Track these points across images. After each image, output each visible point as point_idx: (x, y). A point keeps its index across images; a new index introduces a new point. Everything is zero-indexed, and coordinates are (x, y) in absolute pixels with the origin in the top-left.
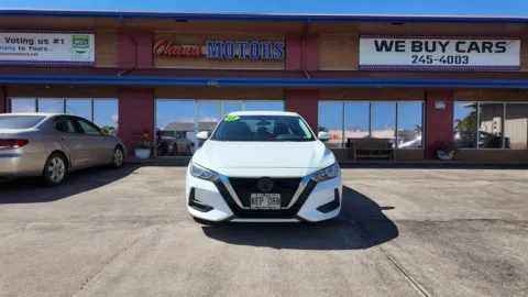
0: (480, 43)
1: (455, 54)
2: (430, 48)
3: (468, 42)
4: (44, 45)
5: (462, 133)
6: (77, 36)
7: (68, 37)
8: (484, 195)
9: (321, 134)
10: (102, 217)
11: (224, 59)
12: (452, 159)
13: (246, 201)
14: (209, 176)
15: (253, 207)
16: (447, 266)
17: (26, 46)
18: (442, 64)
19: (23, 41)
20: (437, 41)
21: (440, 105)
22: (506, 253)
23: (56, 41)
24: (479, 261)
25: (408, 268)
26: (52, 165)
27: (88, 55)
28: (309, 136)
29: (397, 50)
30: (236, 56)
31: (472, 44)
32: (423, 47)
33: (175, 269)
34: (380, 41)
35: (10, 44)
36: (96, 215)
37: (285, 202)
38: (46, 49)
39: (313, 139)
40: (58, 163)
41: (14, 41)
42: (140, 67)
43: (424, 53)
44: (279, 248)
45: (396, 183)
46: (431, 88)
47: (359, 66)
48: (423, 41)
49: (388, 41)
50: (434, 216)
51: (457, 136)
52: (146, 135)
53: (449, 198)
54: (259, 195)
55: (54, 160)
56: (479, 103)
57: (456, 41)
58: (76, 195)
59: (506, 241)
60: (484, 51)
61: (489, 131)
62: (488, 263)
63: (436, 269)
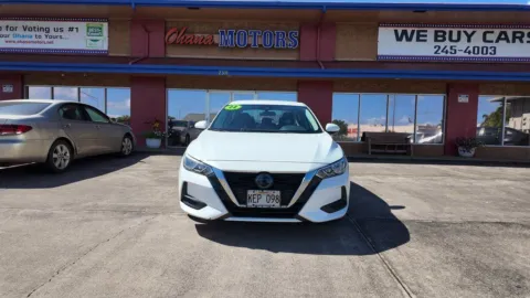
0: (510, 33)
1: (481, 44)
2: (455, 37)
3: (497, 32)
4: (59, 34)
5: (487, 128)
6: (92, 24)
7: (82, 26)
8: (503, 195)
9: (328, 126)
10: (96, 206)
11: (236, 48)
12: (474, 156)
13: (242, 199)
14: (203, 169)
15: (250, 204)
16: (448, 274)
17: (43, 34)
18: (467, 55)
19: (41, 29)
20: (462, 30)
21: (463, 99)
22: (519, 262)
23: (71, 29)
24: (486, 269)
25: (403, 274)
26: (56, 152)
27: (102, 44)
28: (316, 128)
29: (418, 40)
30: (249, 45)
31: (501, 33)
32: (447, 36)
33: (151, 264)
34: (400, 30)
35: (27, 33)
36: (90, 204)
37: (285, 200)
38: (61, 37)
39: (319, 131)
40: (63, 150)
41: (30, 29)
42: (151, 55)
43: (448, 43)
44: (276, 252)
45: (410, 180)
46: (454, 81)
47: (377, 56)
48: (447, 30)
49: (409, 30)
50: (444, 217)
51: (482, 132)
52: (157, 125)
53: (463, 198)
54: (257, 192)
55: (58, 148)
56: (507, 97)
57: (484, 30)
58: (77, 183)
59: (521, 248)
60: (514, 41)
61: (518, 128)
62: (496, 272)
63: (435, 277)
